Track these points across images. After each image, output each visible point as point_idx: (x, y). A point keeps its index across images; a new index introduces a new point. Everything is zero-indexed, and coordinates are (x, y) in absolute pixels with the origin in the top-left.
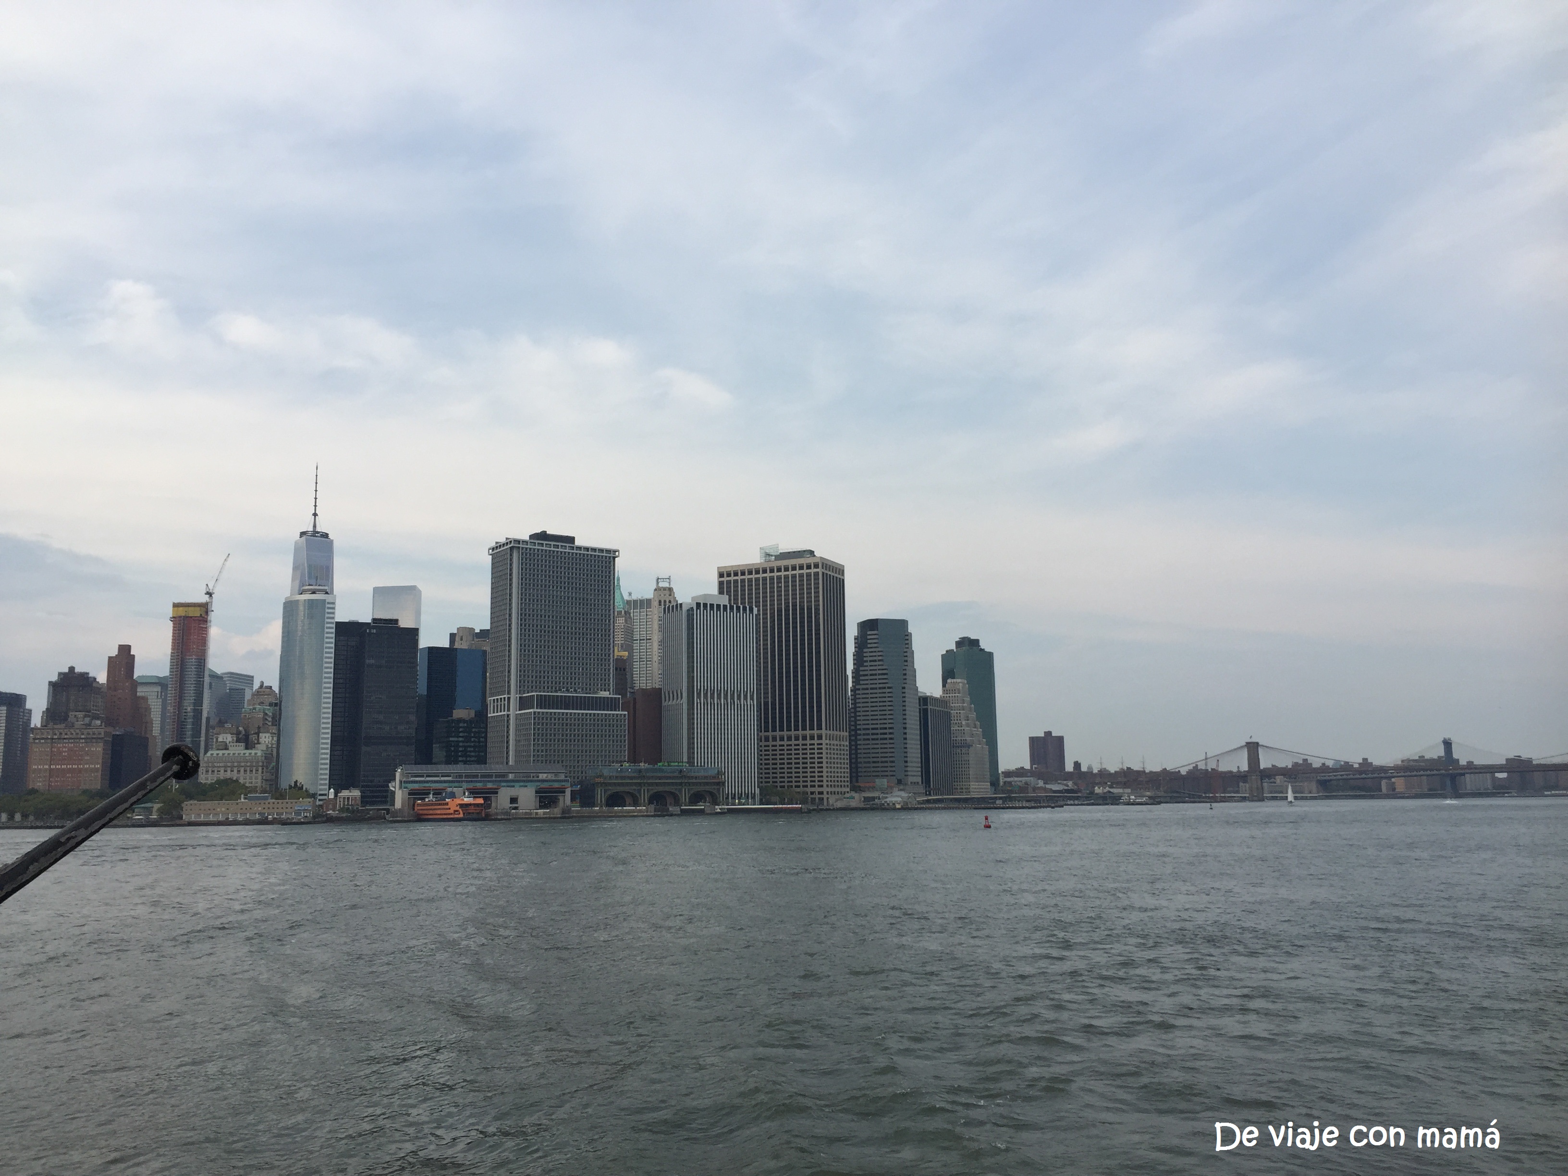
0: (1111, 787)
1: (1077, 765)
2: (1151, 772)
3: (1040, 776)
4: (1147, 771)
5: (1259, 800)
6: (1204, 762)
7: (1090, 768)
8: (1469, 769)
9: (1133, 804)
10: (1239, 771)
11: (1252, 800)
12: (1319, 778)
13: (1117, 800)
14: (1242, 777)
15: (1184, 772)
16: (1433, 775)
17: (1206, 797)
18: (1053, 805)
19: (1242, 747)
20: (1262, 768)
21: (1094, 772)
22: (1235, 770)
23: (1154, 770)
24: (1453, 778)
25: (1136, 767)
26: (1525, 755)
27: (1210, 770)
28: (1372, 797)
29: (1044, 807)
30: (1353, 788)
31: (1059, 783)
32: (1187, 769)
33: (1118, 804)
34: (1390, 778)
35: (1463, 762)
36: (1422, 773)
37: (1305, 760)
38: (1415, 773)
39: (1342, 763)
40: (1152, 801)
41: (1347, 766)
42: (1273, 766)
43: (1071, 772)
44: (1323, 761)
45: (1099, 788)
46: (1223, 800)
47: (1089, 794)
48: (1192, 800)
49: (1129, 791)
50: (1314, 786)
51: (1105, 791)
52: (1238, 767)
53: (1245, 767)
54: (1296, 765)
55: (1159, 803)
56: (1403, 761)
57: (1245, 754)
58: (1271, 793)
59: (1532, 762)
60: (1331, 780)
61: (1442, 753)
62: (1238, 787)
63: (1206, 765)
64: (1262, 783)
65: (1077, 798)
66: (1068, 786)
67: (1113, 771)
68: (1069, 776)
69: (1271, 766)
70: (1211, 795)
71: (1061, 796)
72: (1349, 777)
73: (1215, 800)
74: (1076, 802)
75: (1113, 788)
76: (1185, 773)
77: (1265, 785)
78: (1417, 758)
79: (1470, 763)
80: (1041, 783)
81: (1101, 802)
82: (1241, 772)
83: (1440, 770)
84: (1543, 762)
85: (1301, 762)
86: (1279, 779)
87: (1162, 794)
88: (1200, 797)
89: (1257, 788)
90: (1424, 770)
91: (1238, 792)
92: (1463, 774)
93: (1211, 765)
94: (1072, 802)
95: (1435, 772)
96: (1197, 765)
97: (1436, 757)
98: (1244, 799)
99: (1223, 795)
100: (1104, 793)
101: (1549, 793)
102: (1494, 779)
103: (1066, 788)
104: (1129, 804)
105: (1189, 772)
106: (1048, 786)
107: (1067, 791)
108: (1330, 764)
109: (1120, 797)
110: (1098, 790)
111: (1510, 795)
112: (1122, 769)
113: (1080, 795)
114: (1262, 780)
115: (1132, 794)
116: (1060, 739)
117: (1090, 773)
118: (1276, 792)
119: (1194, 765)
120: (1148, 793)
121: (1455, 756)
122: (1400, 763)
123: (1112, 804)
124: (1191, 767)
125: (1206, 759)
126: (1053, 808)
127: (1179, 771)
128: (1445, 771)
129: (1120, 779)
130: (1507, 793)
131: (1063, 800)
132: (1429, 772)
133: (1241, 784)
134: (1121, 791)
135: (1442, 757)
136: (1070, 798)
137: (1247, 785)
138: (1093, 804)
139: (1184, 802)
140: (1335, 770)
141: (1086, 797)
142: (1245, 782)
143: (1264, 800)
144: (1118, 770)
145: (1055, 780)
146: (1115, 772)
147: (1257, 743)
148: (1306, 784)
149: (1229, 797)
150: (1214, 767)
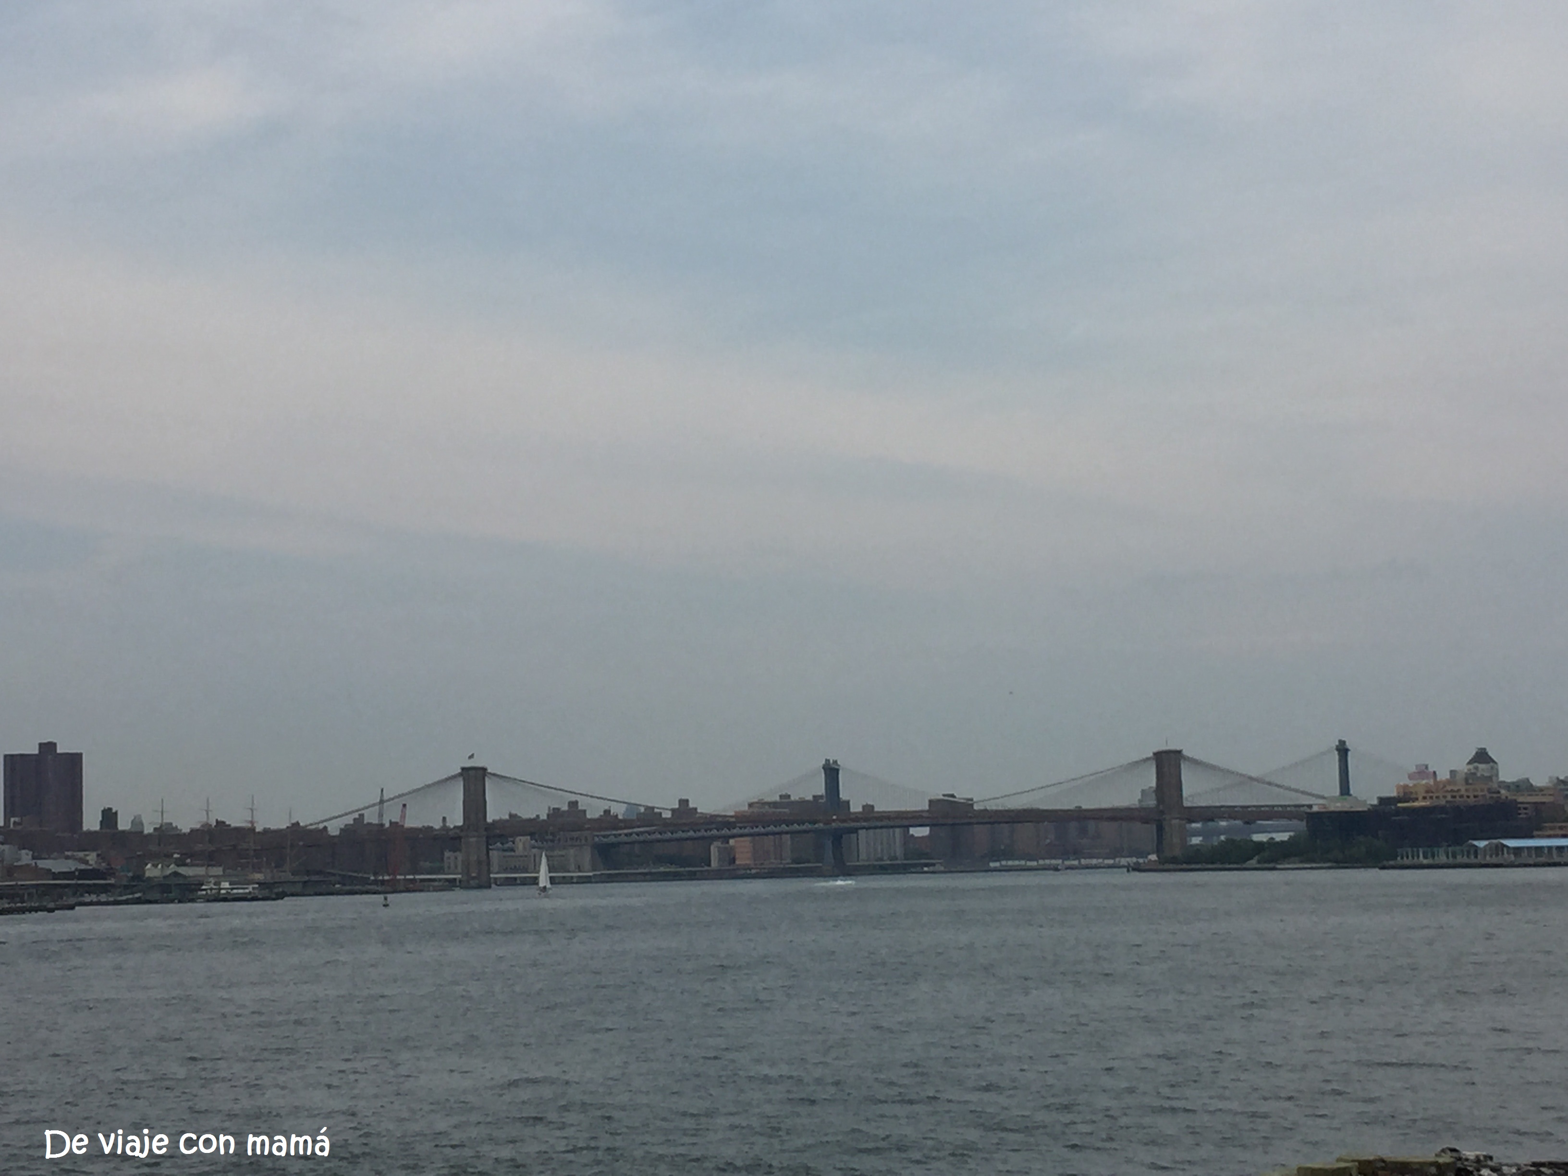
0: (181, 863)
1: (109, 817)
2: (266, 831)
3: (23, 841)
4: (259, 829)
5: (480, 887)
6: (377, 807)
7: (137, 822)
8: (866, 820)
9: (225, 900)
10: (444, 828)
11: (464, 885)
12: (597, 839)
13: (193, 891)
14: (452, 839)
15: (334, 829)
16: (805, 832)
17: (375, 882)
18: (51, 905)
19: (454, 777)
20: (489, 820)
21: (146, 832)
22: (437, 825)
23: (273, 826)
24: (838, 837)
25: (236, 821)
26: (961, 794)
27: (387, 825)
28: (692, 876)
29: (31, 910)
30: (660, 860)
31: (67, 858)
32: (340, 823)
33: (192, 900)
34: (726, 839)
35: (856, 808)
36: (784, 827)
37: (573, 804)
38: (771, 828)
39: (642, 810)
40: (266, 893)
41: (650, 816)
42: (511, 815)
43: (95, 832)
44: (605, 805)
45: (155, 866)
46: (411, 887)
47: (133, 878)
48: (348, 888)
49: (218, 871)
50: (586, 857)
51: (168, 872)
52: (444, 819)
53: (456, 819)
54: (555, 813)
55: (280, 896)
56: (751, 805)
57: (458, 793)
58: (505, 871)
59: (972, 805)
60: (619, 843)
61: (821, 790)
62: (442, 860)
63: (381, 815)
64: (488, 850)
65: (105, 889)
66: (87, 862)
67: (186, 830)
68: (91, 841)
69: (507, 817)
70: (386, 878)
71: (68, 886)
72: (653, 837)
73: (394, 888)
74: (103, 898)
75: (185, 865)
76: (337, 833)
77: (494, 854)
78: (777, 799)
79: (868, 808)
80: (26, 857)
81: (157, 896)
82: (449, 829)
83: (815, 823)
84: (992, 806)
85: (565, 808)
86: (521, 843)
87: (289, 876)
88: (365, 881)
89: (479, 862)
90: (789, 823)
91: (440, 871)
92: (855, 830)
93: (391, 815)
94: (94, 898)
95: (807, 826)
96: (362, 816)
97: (810, 798)
98: (451, 885)
99: (411, 877)
100: (165, 877)
101: (997, 864)
102: (908, 839)
103: (83, 867)
104: (218, 899)
105: (346, 831)
106: (43, 864)
107: (84, 874)
108: (619, 810)
109: (199, 885)
110: (152, 871)
111: (931, 869)
112: (207, 825)
113: (112, 881)
114: (488, 844)
115: (225, 877)
116: (74, 761)
117: (136, 835)
118: (515, 870)
119: (356, 815)
120: (259, 876)
121: (843, 796)
122: (746, 808)
123: (180, 902)
124: (349, 820)
125: (382, 802)
126: (51, 910)
127: (325, 828)
128: (825, 824)
129: (199, 847)
130: (927, 865)
131: (74, 894)
132: (796, 827)
133: (447, 854)
134: (200, 871)
135: (821, 797)
136: (90, 889)
137: (460, 856)
138: (138, 901)
139: (332, 894)
140: (627, 823)
141: (126, 887)
142: (455, 850)
143: (490, 887)
144: (198, 826)
145: (57, 848)
146: (192, 831)
147: (484, 770)
148: (572, 851)
149: (422, 880)
150: (396, 819)
